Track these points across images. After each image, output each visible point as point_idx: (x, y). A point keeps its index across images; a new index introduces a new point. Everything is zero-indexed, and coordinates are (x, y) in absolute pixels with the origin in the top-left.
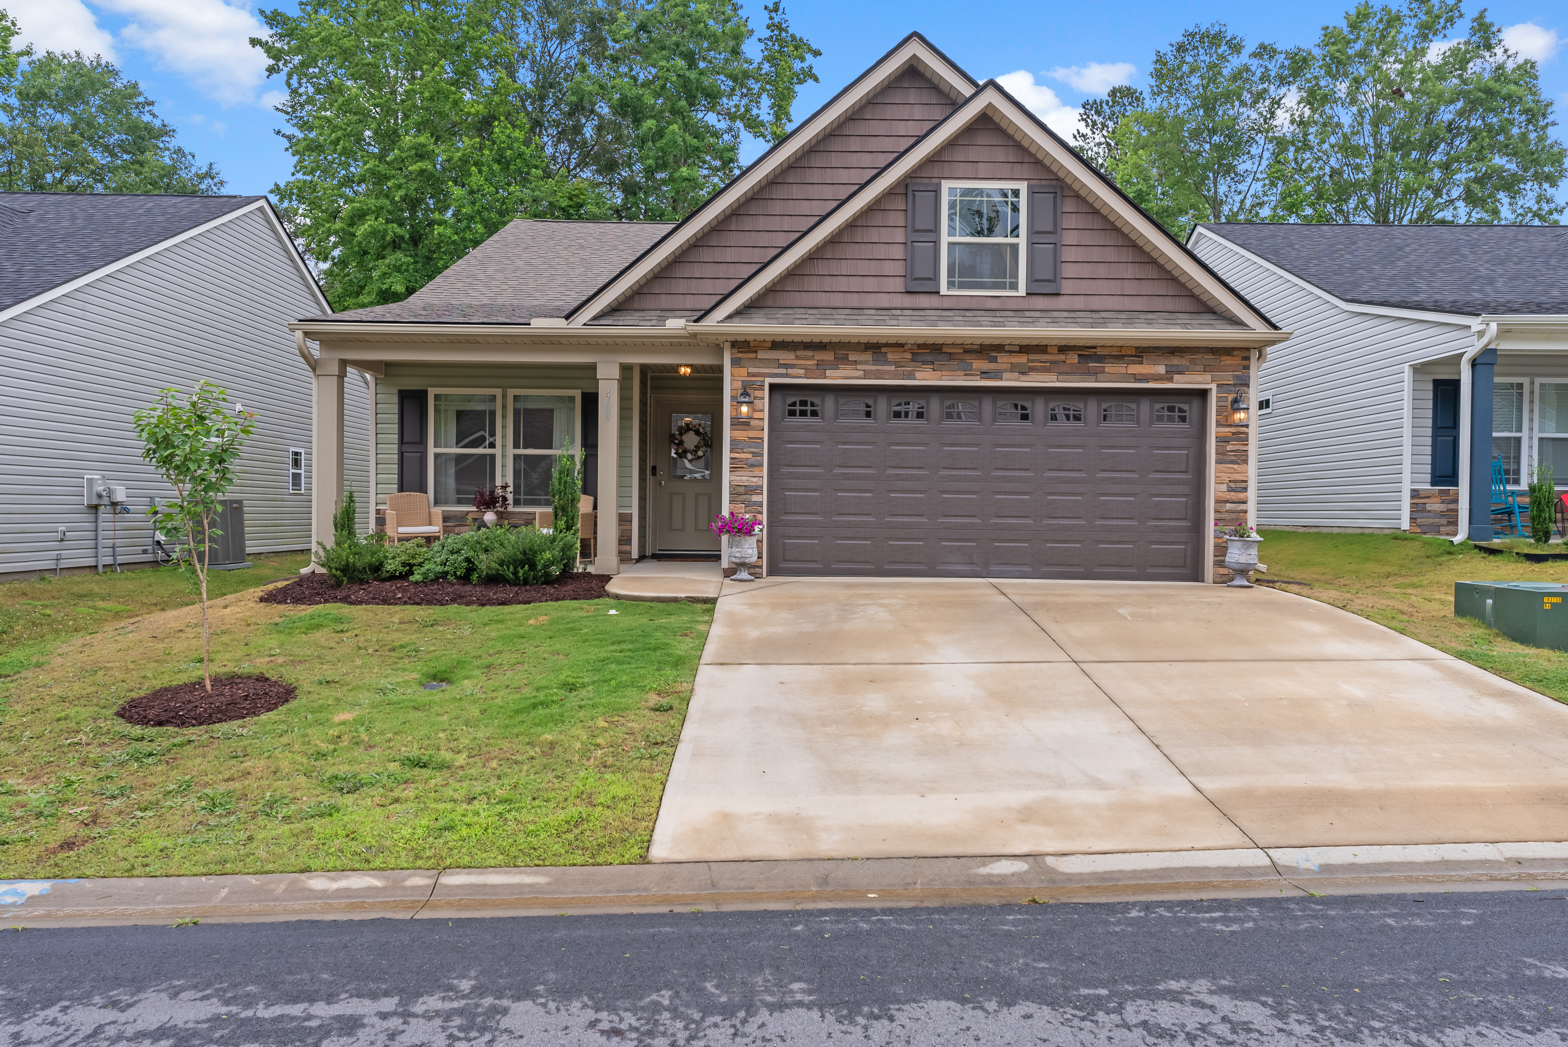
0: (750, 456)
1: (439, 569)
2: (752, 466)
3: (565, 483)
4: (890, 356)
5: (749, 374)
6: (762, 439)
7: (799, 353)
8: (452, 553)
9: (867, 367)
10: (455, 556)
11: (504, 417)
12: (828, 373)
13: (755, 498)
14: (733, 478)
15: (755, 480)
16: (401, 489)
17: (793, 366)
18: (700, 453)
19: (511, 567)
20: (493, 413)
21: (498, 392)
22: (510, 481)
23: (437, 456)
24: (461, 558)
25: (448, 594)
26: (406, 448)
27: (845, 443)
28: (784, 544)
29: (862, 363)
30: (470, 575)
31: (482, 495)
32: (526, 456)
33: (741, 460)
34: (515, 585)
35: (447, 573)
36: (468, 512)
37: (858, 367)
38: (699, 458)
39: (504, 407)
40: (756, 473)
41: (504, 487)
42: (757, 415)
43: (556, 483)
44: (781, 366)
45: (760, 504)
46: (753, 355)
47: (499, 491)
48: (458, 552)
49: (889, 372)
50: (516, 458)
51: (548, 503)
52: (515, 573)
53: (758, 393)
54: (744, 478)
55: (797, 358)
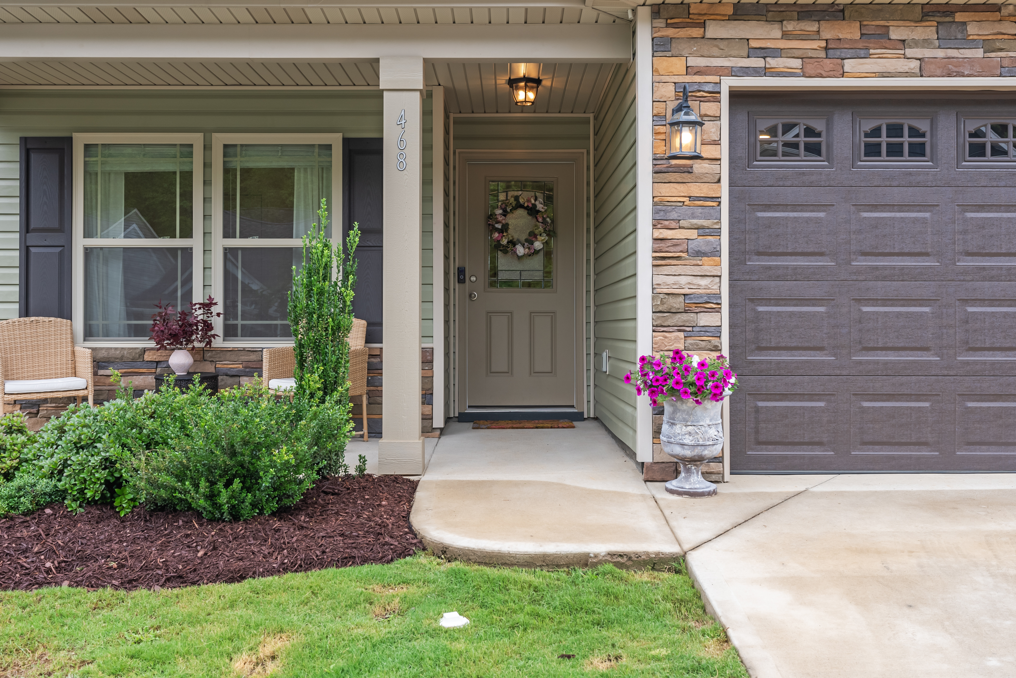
0: (693, 234)
1: (44, 485)
2: (699, 254)
3: (321, 293)
4: (972, 29)
5: (688, 70)
6: (717, 199)
7: (790, 26)
8: (78, 447)
9: (927, 53)
10: (83, 454)
11: (207, 183)
12: (849, 65)
13: (705, 319)
14: (659, 279)
15: (704, 282)
16: (25, 312)
17: (777, 53)
18: (538, 245)
19: (203, 483)
20: (187, 177)
21: (197, 139)
22: (218, 295)
23: (88, 252)
24: (95, 460)
25: (51, 553)
26: (32, 239)
27: (874, 207)
28: (757, 410)
29: (916, 44)
30: (113, 495)
31: (165, 319)
32: (244, 250)
33: (676, 243)
34: (212, 520)
35: (63, 494)
36: (144, 350)
37: (909, 52)
38: (536, 252)
39: (207, 165)
40: (707, 269)
41: (207, 305)
42: (707, 151)
43: (302, 295)
44: (752, 52)
45: (716, 331)
46: (696, 32)
47: (199, 314)
48: (92, 444)
49: (971, 60)
50: (229, 253)
51: (286, 333)
52: (212, 497)
53: (708, 108)
54: (683, 280)
55: (786, 36)
